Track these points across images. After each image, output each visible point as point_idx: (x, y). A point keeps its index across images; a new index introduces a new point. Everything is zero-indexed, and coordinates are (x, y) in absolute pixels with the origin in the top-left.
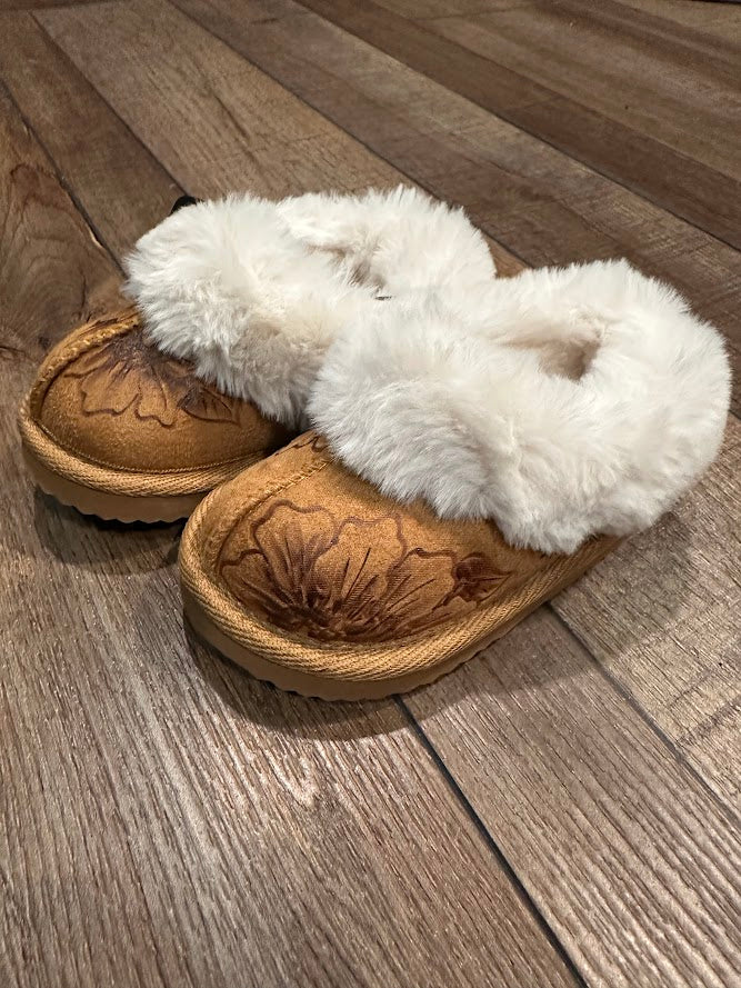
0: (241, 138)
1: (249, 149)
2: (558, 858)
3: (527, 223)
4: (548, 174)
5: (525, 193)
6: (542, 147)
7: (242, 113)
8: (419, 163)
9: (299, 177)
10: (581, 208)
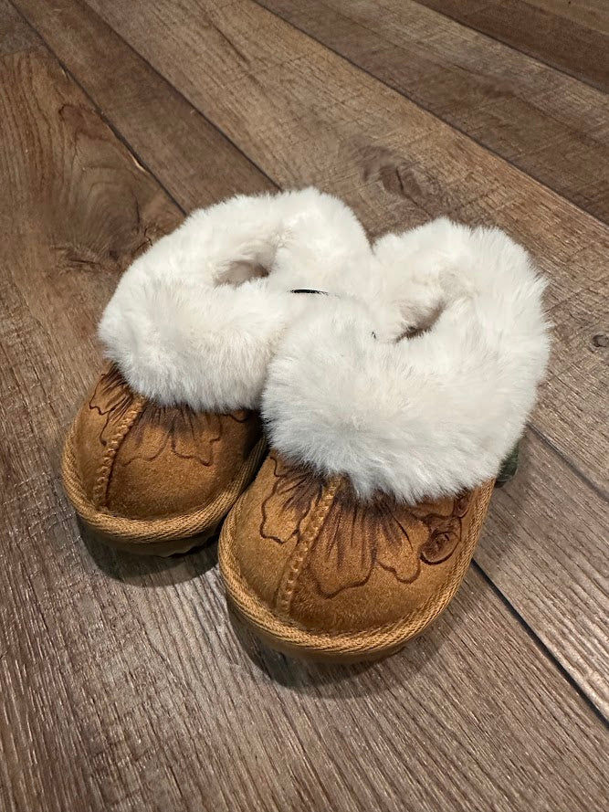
0: (242, 63)
1: (251, 73)
2: (566, 621)
3: (493, 118)
4: (507, 72)
5: (488, 91)
6: (499, 46)
7: (240, 40)
8: (395, 72)
9: (297, 94)
10: (537, 101)
